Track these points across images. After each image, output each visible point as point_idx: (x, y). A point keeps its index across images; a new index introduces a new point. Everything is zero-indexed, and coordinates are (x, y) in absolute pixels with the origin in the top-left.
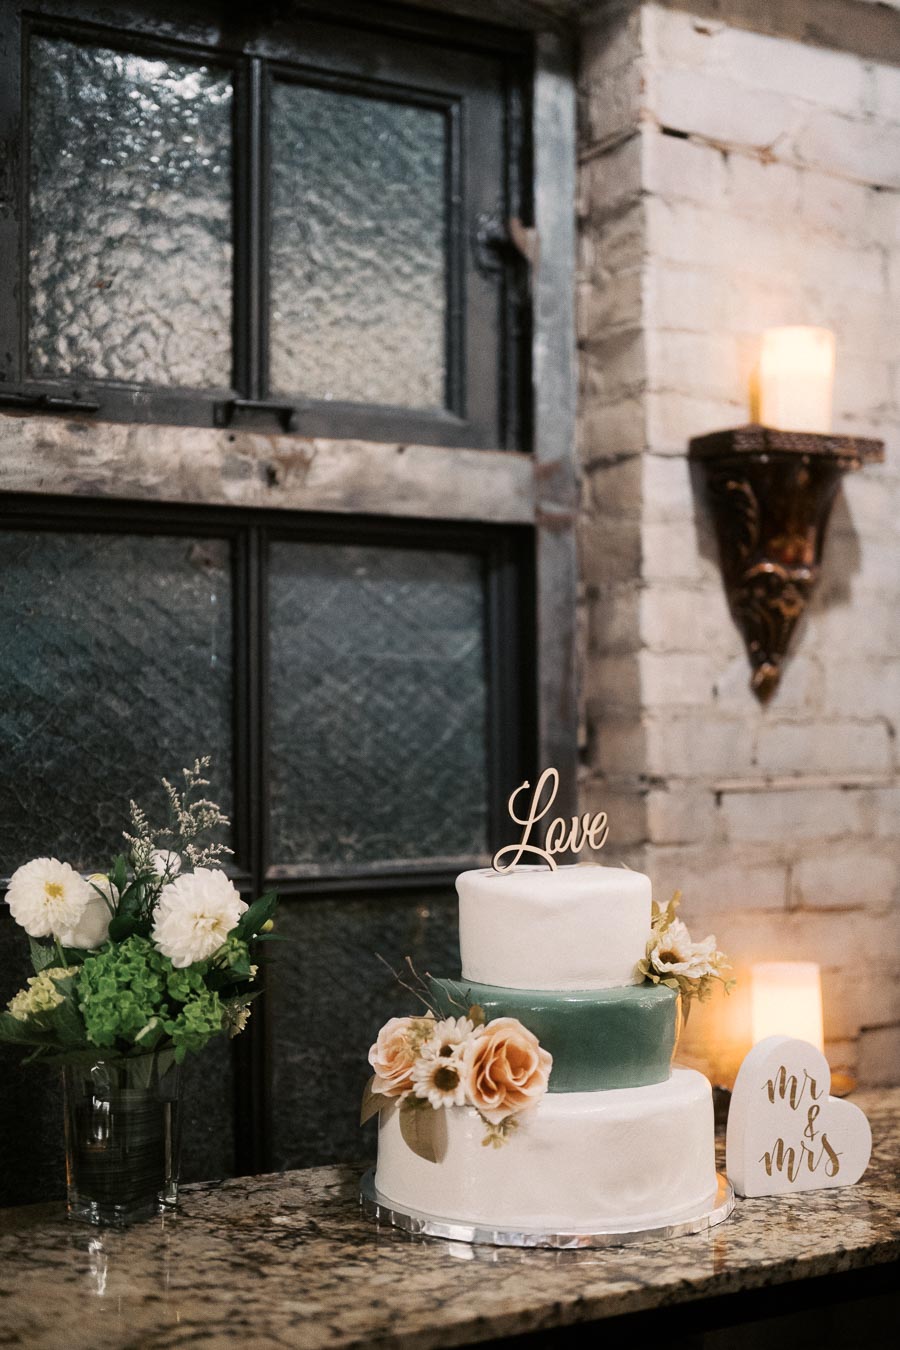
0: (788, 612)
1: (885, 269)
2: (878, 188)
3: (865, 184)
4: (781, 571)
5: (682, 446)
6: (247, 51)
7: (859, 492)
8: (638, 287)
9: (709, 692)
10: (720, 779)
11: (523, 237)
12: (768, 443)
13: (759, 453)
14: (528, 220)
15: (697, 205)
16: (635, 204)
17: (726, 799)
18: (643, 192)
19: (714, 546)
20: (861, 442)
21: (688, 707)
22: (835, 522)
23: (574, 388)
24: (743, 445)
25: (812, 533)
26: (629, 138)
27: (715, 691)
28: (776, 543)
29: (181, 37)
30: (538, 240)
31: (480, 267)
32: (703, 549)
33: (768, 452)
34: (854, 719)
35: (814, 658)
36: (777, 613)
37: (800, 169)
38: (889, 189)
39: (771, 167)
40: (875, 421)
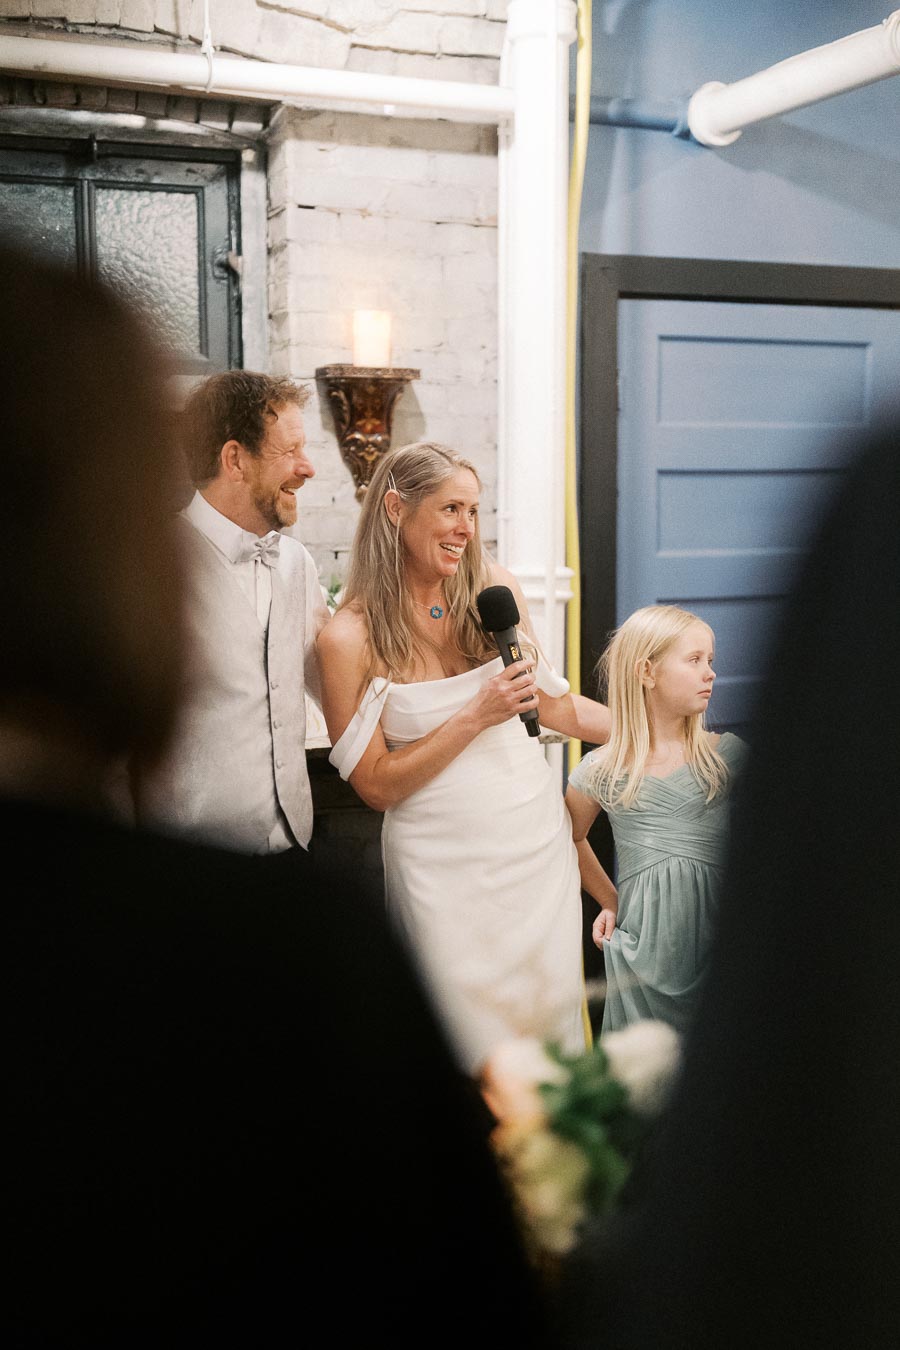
0: (370, 459)
1: (442, 267)
2: (438, 223)
3: (431, 222)
4: (363, 437)
5: (313, 374)
6: (80, 177)
9: (331, 500)
10: (337, 545)
11: (236, 262)
14: (239, 252)
15: (321, 244)
16: (286, 246)
17: (339, 554)
18: (288, 240)
19: (332, 424)
20: (412, 371)
21: (318, 508)
23: (268, 340)
26: (283, 210)
27: (333, 500)
28: (360, 423)
29: (44, 174)
30: (243, 262)
31: (215, 277)
32: (325, 426)
36: (366, 460)
37: (386, 218)
38: (446, 223)
39: (368, 219)
40: (436, 353)
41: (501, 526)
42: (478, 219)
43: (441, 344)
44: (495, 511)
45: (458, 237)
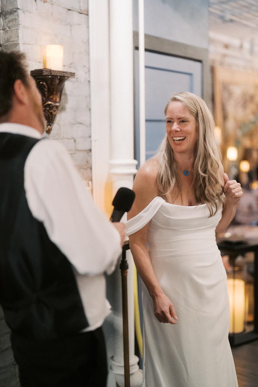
0: (54, 113)
1: (71, 30)
2: (69, 10)
3: (67, 9)
4: (52, 103)
7: (68, 85)
8: (17, 33)
12: (51, 73)
13: (49, 75)
15: (30, 13)
16: (16, 11)
18: (18, 9)
22: (63, 92)
24: (45, 73)
25: (59, 95)
28: (51, 97)
33: (51, 75)
34: (67, 138)
35: (58, 124)
36: (51, 113)
37: (52, 4)
38: (71, 10)
39: (46, 3)
40: (70, 67)
41: (93, 142)
42: (81, 10)
43: (71, 64)
44: (90, 137)
45: (76, 17)
